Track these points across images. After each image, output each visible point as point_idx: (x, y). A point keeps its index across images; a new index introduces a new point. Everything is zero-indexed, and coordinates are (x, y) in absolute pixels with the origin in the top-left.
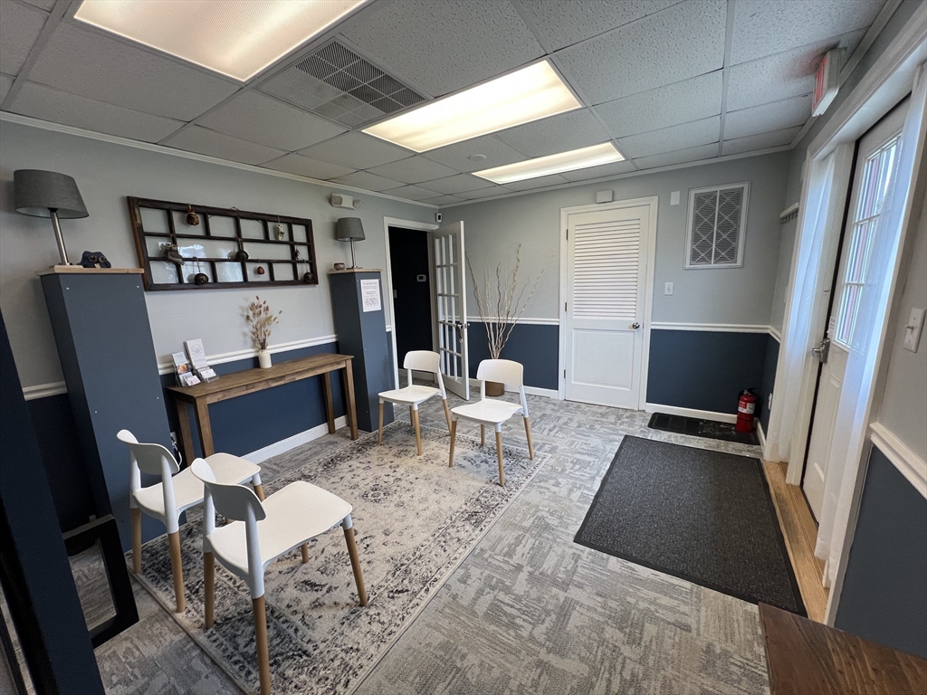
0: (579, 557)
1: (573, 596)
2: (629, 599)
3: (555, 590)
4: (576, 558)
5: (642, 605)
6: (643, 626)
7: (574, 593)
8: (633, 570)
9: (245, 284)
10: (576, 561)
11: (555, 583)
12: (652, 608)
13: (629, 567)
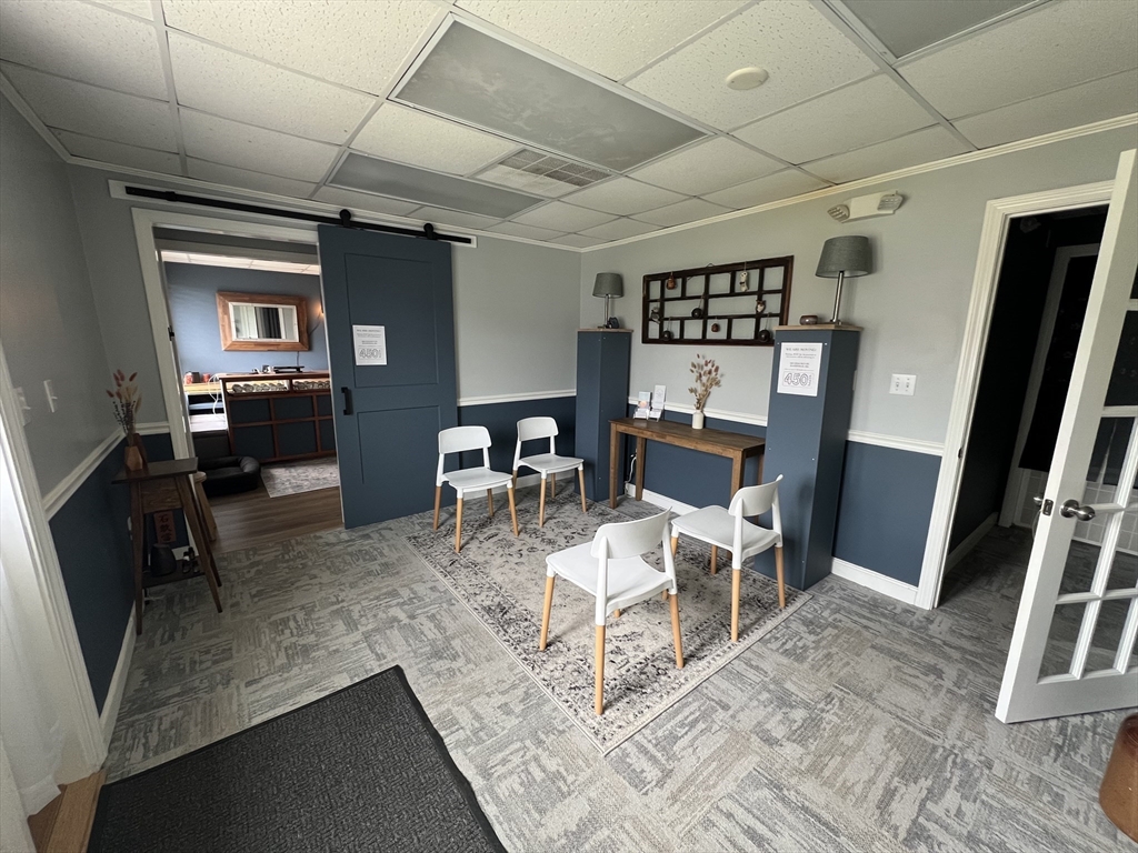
0: (379, 660)
1: (356, 633)
2: (310, 666)
3: (370, 627)
4: (380, 657)
5: (296, 670)
6: (288, 658)
7: (357, 636)
8: (319, 691)
9: (704, 341)
10: (377, 654)
11: (376, 630)
12: (286, 675)
13: (326, 689)
